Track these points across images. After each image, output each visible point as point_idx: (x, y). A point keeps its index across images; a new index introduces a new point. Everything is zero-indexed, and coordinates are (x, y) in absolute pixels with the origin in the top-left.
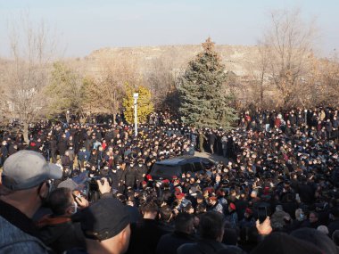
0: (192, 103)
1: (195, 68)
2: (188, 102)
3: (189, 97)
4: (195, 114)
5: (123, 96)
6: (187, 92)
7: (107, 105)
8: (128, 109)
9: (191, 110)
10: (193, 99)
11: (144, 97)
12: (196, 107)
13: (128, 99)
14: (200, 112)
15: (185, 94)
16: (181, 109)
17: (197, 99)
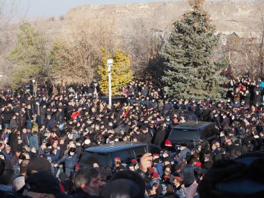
0: (176, 71)
1: (180, 30)
2: (172, 69)
3: (173, 63)
4: (180, 83)
5: (98, 63)
6: (171, 58)
7: (80, 73)
8: (104, 77)
9: (175, 79)
10: (177, 66)
11: (123, 64)
12: (181, 75)
13: (104, 66)
14: (185, 82)
15: (168, 61)
16: (164, 78)
17: (182, 67)
